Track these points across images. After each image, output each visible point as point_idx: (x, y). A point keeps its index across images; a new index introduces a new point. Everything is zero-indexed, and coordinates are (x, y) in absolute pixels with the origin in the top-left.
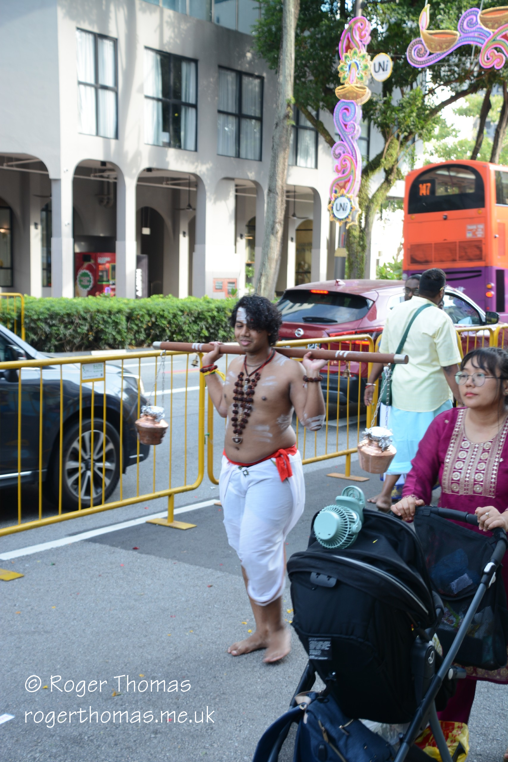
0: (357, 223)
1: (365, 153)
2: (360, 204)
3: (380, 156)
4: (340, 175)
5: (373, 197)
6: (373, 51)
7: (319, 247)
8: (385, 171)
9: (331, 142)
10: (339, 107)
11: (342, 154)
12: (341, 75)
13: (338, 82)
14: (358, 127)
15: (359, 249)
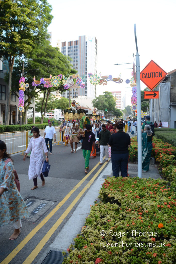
0: (23, 111)
1: (24, 99)
2: (24, 108)
3: (27, 100)
4: (20, 103)
5: (27, 107)
6: (26, 82)
7: (17, 116)
8: (28, 102)
9: (19, 97)
10: (19, 91)
11: (21, 100)
12: (20, 86)
13: (19, 87)
14: (23, 95)
15: (24, 116)
